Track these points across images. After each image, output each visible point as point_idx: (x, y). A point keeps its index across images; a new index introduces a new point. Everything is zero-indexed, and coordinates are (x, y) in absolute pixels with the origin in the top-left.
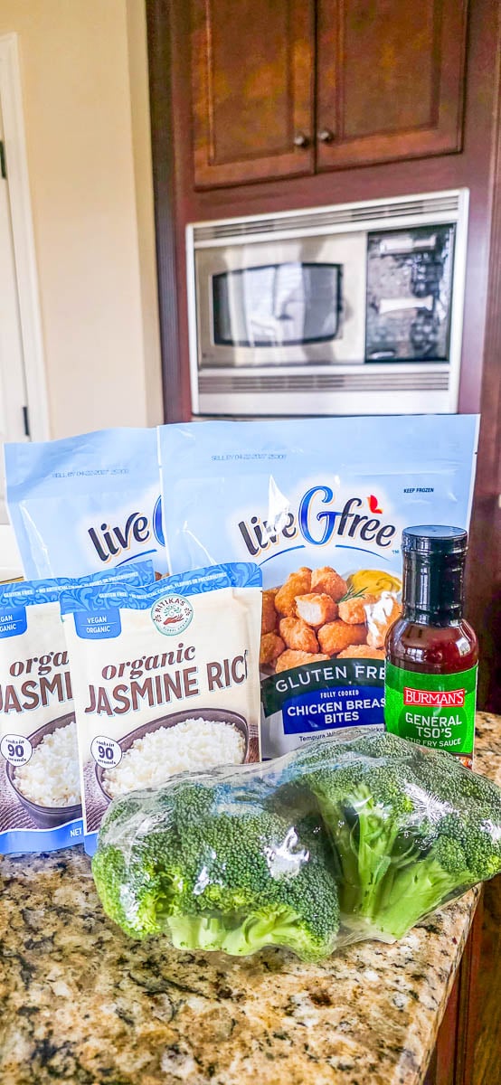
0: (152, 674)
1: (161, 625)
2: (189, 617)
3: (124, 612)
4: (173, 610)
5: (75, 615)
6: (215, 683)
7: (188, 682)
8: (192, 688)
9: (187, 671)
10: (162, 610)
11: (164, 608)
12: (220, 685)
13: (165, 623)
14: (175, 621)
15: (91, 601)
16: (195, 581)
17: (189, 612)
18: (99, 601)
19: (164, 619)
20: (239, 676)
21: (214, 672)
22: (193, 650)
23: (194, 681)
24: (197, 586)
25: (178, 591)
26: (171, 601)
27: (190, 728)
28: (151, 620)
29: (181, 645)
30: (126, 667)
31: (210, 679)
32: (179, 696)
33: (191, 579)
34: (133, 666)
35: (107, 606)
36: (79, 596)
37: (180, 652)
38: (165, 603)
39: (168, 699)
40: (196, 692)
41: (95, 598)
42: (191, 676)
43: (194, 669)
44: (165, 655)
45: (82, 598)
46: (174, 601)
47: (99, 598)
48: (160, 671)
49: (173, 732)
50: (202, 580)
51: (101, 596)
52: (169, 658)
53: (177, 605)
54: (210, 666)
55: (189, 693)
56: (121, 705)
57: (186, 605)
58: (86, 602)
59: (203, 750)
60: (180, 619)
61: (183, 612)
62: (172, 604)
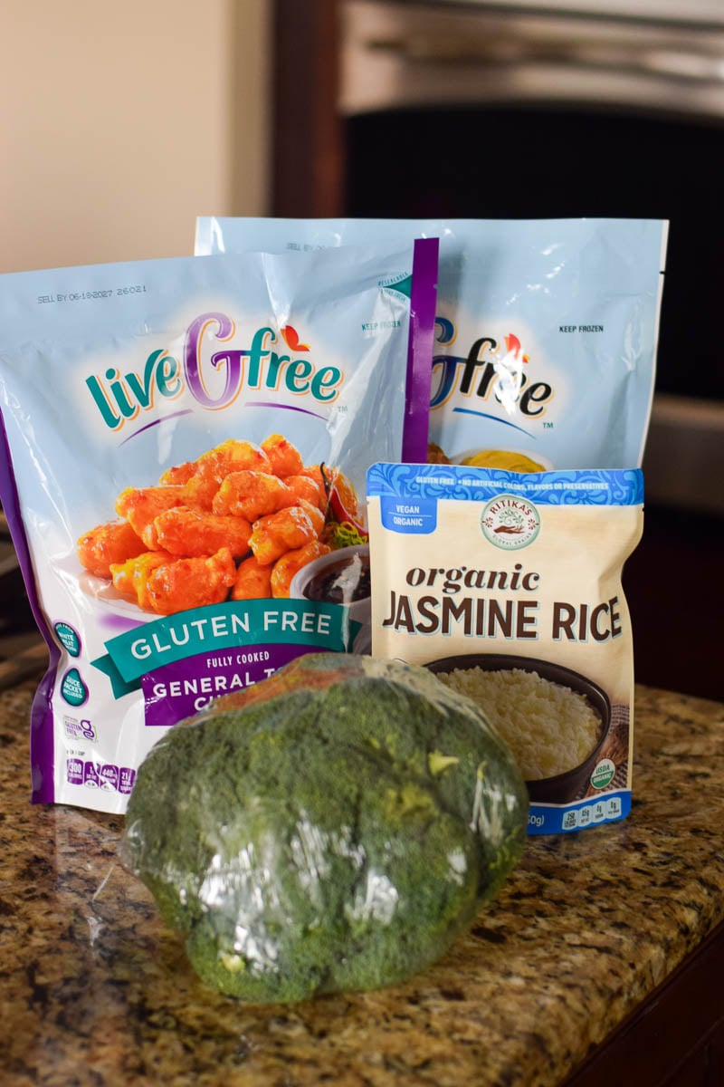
0: (474, 594)
1: (491, 532)
2: (533, 532)
3: (444, 505)
4: (512, 518)
5: (383, 499)
6: (562, 631)
7: (522, 619)
8: (528, 628)
9: (522, 605)
10: (499, 513)
11: (503, 510)
12: (570, 635)
13: (497, 531)
14: (511, 532)
15: (404, 484)
16: (558, 486)
17: (535, 525)
18: (414, 486)
19: (497, 525)
20: (601, 631)
21: (564, 615)
22: (536, 578)
23: (531, 620)
24: (559, 493)
25: (529, 494)
26: (514, 504)
27: (519, 681)
28: (480, 521)
29: (519, 567)
30: (438, 575)
31: (557, 623)
32: (507, 633)
33: (553, 483)
34: (449, 575)
35: (424, 496)
36: (391, 475)
37: (516, 576)
38: (506, 503)
39: (491, 632)
40: (533, 635)
41: (409, 482)
42: (528, 612)
43: (534, 604)
44: (493, 575)
45: (394, 479)
46: (519, 505)
47: (415, 482)
48: (487, 594)
49: (492, 679)
50: (568, 486)
51: (419, 479)
52: (498, 579)
53: (520, 512)
54: (558, 607)
55: (521, 633)
56: (428, 623)
57: (532, 516)
58: (397, 485)
59: (534, 716)
60: (518, 531)
61: (525, 524)
62: (514, 509)
